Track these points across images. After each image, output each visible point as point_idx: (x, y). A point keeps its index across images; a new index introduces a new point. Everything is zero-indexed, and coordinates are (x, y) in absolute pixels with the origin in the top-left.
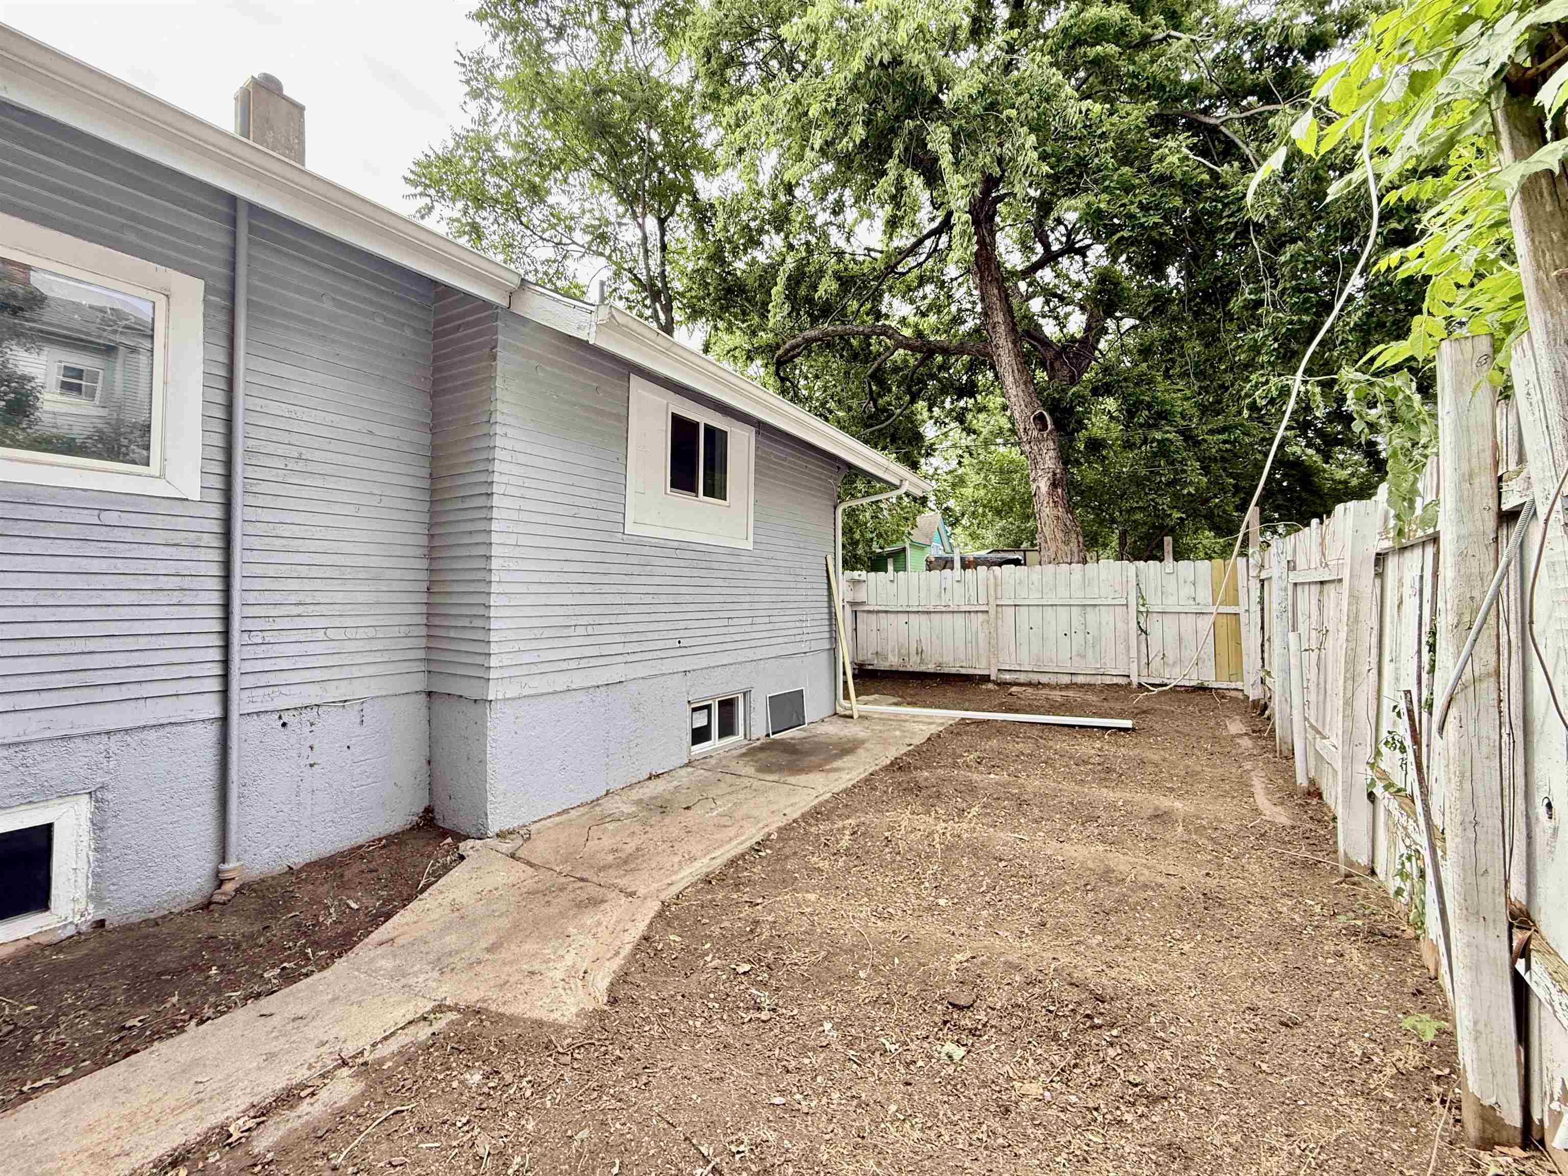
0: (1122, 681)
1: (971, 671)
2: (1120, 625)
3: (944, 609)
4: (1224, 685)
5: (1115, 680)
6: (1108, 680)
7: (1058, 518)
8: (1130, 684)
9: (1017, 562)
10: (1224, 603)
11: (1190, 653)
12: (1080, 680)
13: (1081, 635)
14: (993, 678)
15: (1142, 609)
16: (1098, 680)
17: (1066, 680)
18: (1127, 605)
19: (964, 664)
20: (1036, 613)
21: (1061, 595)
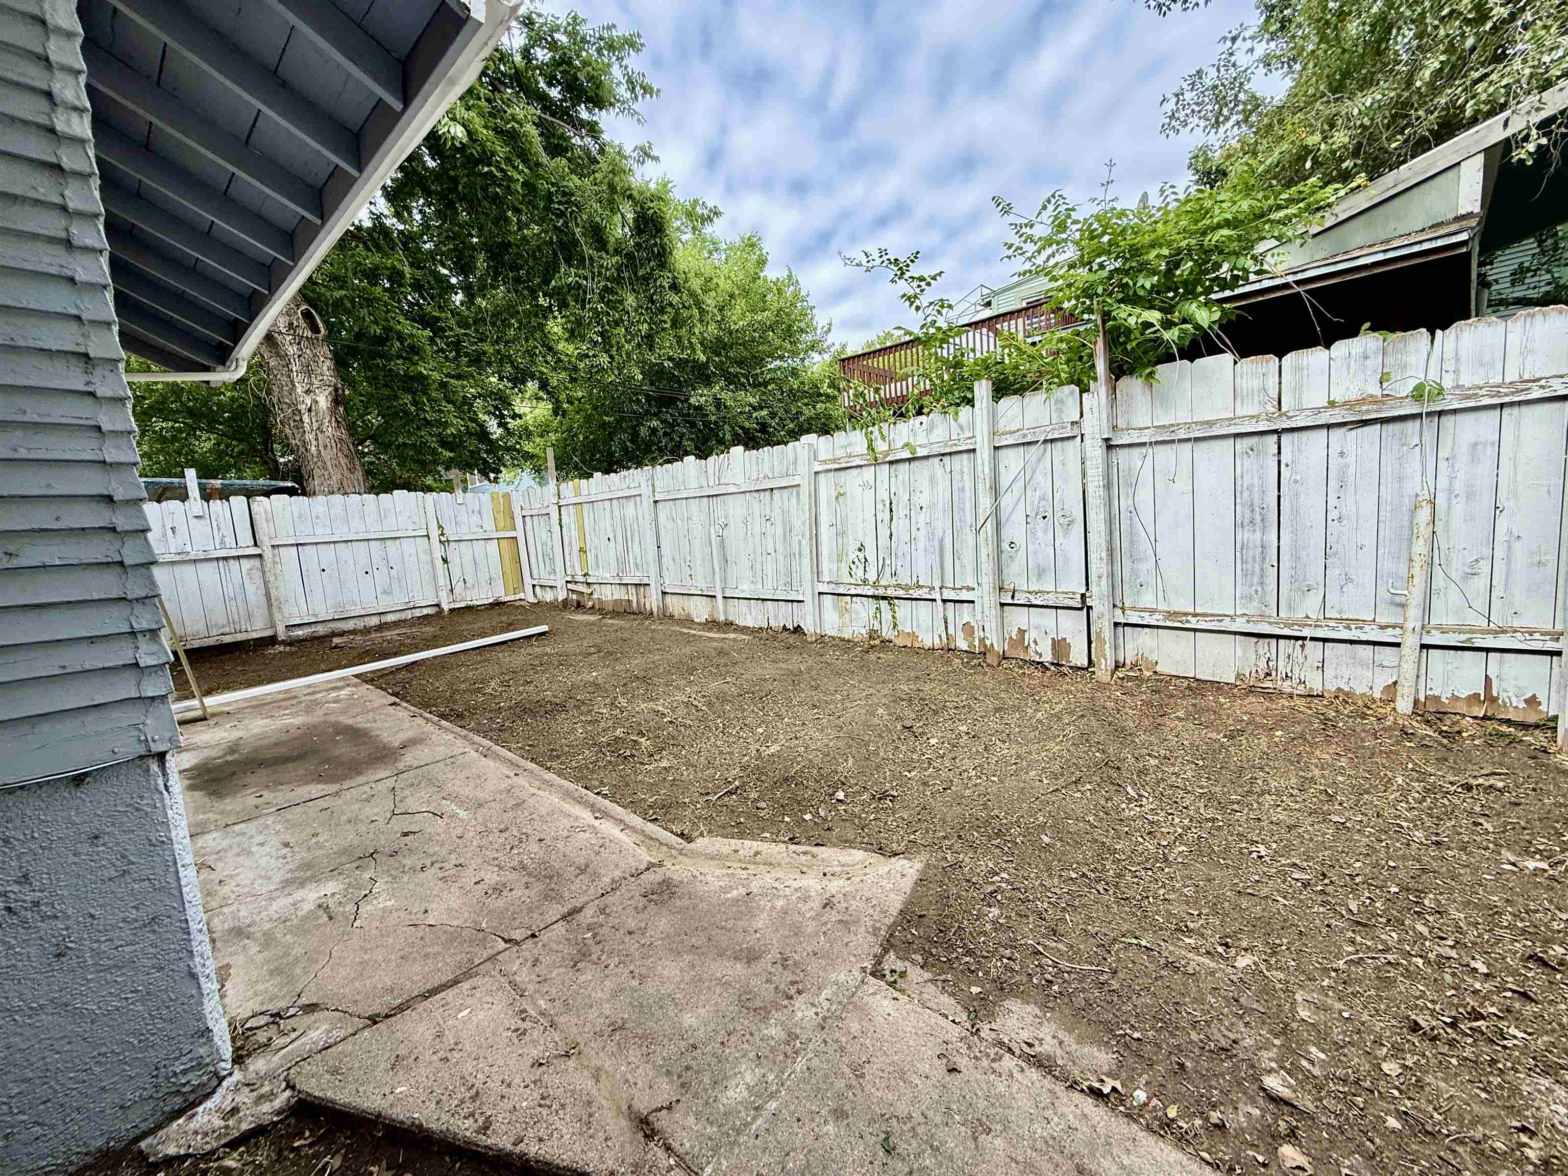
0: (430, 611)
1: (240, 637)
2: (422, 556)
3: (177, 558)
4: (512, 598)
5: (425, 611)
6: (418, 613)
7: (341, 440)
8: (441, 611)
9: (291, 492)
10: (505, 529)
11: (484, 576)
12: (390, 618)
13: (384, 569)
14: (282, 636)
15: (443, 539)
16: (408, 615)
17: (375, 621)
18: (428, 536)
19: (227, 630)
20: (327, 552)
21: (356, 530)
